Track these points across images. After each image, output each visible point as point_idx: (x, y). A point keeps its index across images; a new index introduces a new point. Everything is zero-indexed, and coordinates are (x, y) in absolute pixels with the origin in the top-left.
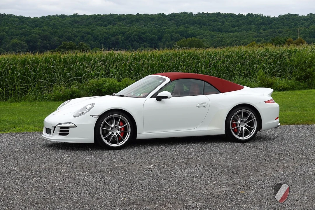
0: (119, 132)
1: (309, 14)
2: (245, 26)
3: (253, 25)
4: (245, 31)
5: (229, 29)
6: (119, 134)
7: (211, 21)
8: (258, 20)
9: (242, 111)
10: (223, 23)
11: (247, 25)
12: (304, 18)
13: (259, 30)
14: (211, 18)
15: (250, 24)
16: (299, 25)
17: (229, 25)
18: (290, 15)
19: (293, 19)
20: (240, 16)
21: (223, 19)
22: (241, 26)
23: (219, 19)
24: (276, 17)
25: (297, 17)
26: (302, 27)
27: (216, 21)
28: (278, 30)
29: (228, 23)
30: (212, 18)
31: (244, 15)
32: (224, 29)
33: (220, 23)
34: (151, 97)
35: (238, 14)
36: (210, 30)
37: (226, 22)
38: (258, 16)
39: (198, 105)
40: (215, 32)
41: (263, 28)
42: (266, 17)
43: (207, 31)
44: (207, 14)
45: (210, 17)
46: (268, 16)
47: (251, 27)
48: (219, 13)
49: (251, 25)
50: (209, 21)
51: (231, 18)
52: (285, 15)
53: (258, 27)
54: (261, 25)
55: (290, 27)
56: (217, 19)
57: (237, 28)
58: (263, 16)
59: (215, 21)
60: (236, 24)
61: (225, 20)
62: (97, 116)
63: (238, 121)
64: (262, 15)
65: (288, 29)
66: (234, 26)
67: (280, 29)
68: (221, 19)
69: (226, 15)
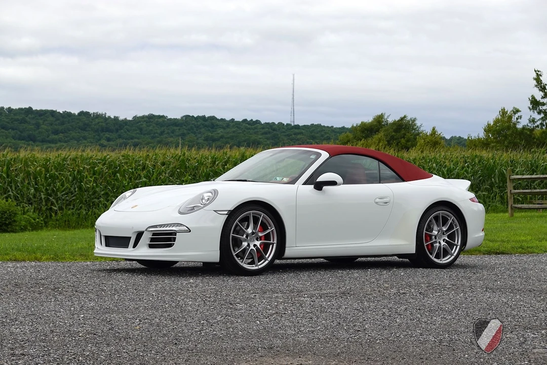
0: (258, 243)
1: (184, 116)
2: (76, 133)
3: (89, 131)
4: (76, 142)
5: (48, 137)
6: (259, 247)
7: (17, 121)
8: (98, 123)
9: (440, 214)
10: (38, 126)
11: (80, 131)
12: (174, 123)
13: (100, 140)
14: (16, 117)
15: (84, 129)
16: (168, 133)
17: (47, 131)
18: (151, 117)
19: (157, 124)
20: (68, 115)
21: (37, 119)
22: (69, 132)
23: (29, 118)
24: (128, 119)
25: (164, 121)
26: (172, 137)
27: (25, 122)
28: (133, 141)
29: (46, 127)
30: (18, 117)
31: (74, 114)
32: (38, 137)
33: (33, 127)
34: (304, 184)
35: (63, 112)
36: (14, 138)
37: (43, 124)
38: (98, 116)
39: (378, 200)
40: (23, 141)
41: (106, 137)
42: (111, 118)
43: (8, 139)
44: (10, 109)
45: (15, 115)
46: (115, 117)
47: (86, 134)
48: (30, 108)
49: (86, 131)
50: (12, 122)
51: (51, 119)
52: (143, 117)
53: (99, 135)
54: (103, 132)
55: (153, 138)
56: (27, 119)
57: (61, 135)
58: (107, 116)
59: (23, 121)
60: (60, 128)
61: (41, 122)
62: (226, 212)
63: (434, 231)
64: (105, 115)
65: (150, 140)
66: (56, 132)
67: (136, 140)
68: (33, 118)
69: (42, 112)
